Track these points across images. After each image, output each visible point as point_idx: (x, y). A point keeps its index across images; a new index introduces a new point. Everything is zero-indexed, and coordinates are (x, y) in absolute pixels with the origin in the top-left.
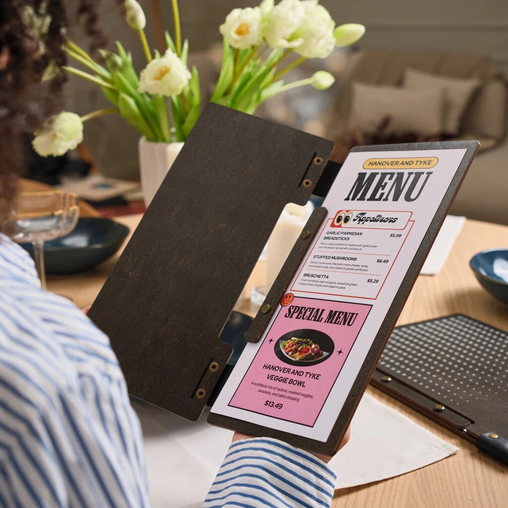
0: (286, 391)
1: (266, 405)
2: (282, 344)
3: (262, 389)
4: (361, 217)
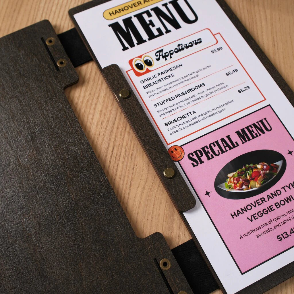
0: (284, 215)
1: (281, 240)
2: (225, 187)
3: (258, 232)
4: (162, 55)
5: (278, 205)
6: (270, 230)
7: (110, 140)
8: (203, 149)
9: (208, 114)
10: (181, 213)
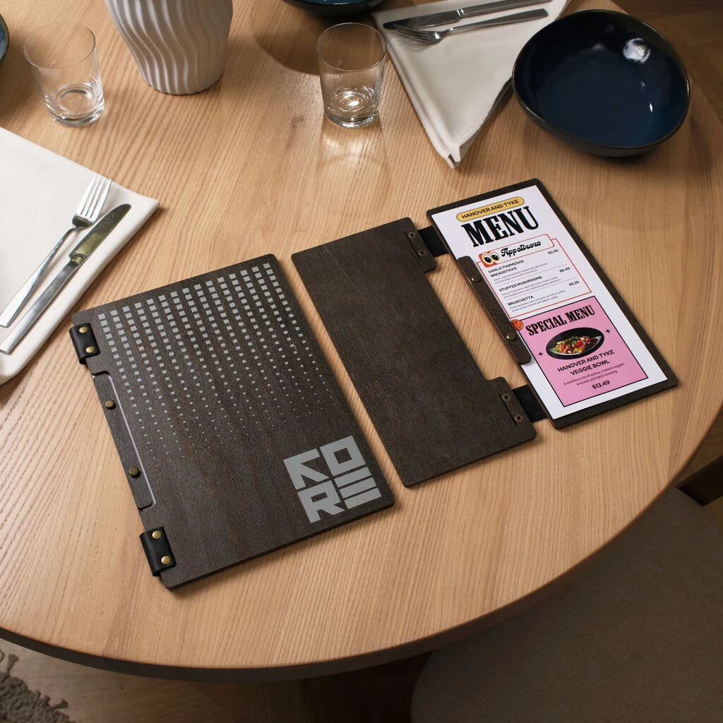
0: (599, 372)
1: (595, 388)
2: (554, 351)
3: (578, 382)
4: (506, 252)
5: (595, 366)
6: (587, 381)
7: (462, 313)
8: (538, 323)
9: (543, 299)
10: (519, 364)
